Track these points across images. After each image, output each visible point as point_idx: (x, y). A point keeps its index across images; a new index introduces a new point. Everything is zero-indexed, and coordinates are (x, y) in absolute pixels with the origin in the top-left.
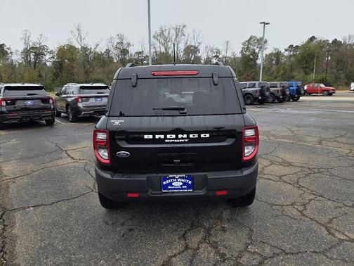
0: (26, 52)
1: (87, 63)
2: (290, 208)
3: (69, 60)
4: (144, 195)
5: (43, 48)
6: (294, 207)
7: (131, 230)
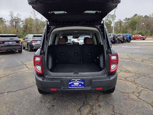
0: (12, 21)
1: (37, 26)
2: (132, 94)
3: (30, 24)
4: (59, 90)
5: (19, 19)
6: (134, 94)
7: (53, 106)
